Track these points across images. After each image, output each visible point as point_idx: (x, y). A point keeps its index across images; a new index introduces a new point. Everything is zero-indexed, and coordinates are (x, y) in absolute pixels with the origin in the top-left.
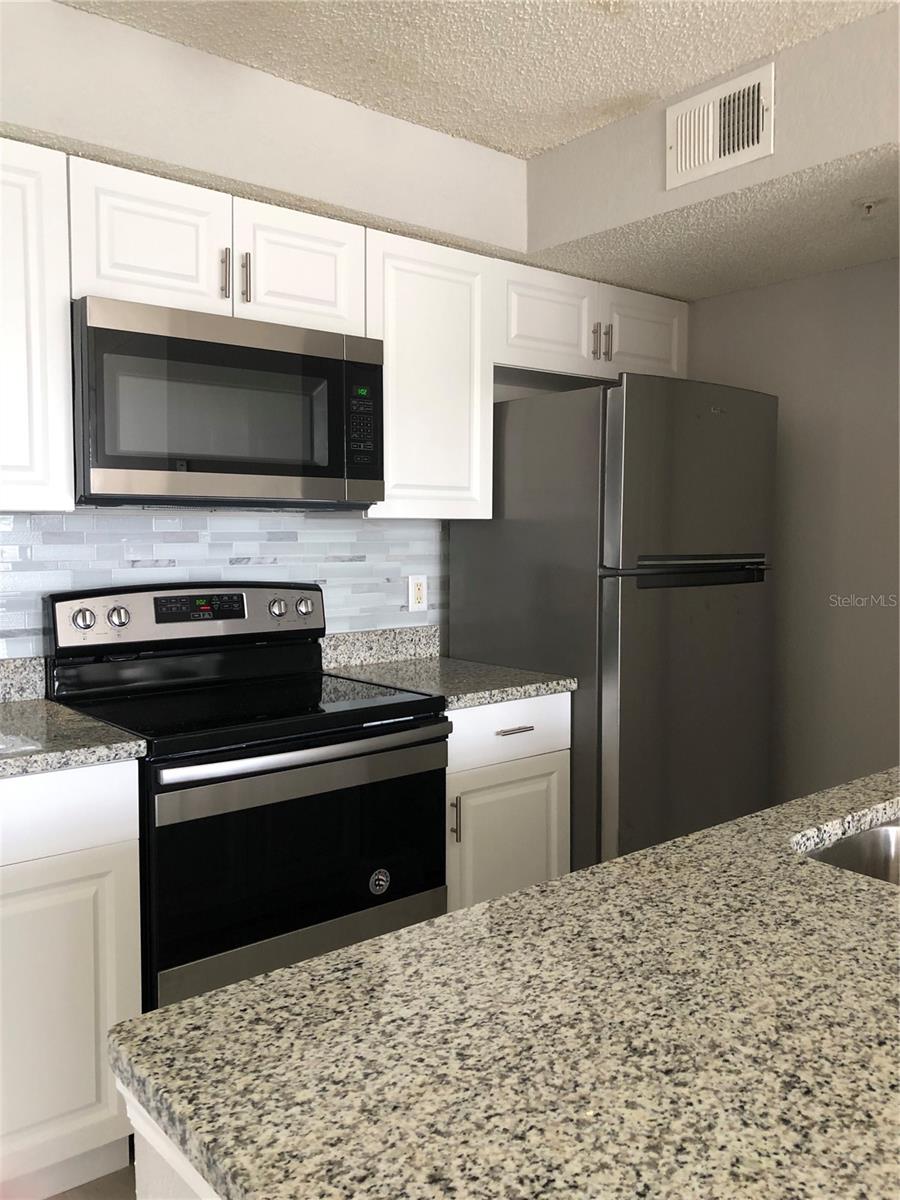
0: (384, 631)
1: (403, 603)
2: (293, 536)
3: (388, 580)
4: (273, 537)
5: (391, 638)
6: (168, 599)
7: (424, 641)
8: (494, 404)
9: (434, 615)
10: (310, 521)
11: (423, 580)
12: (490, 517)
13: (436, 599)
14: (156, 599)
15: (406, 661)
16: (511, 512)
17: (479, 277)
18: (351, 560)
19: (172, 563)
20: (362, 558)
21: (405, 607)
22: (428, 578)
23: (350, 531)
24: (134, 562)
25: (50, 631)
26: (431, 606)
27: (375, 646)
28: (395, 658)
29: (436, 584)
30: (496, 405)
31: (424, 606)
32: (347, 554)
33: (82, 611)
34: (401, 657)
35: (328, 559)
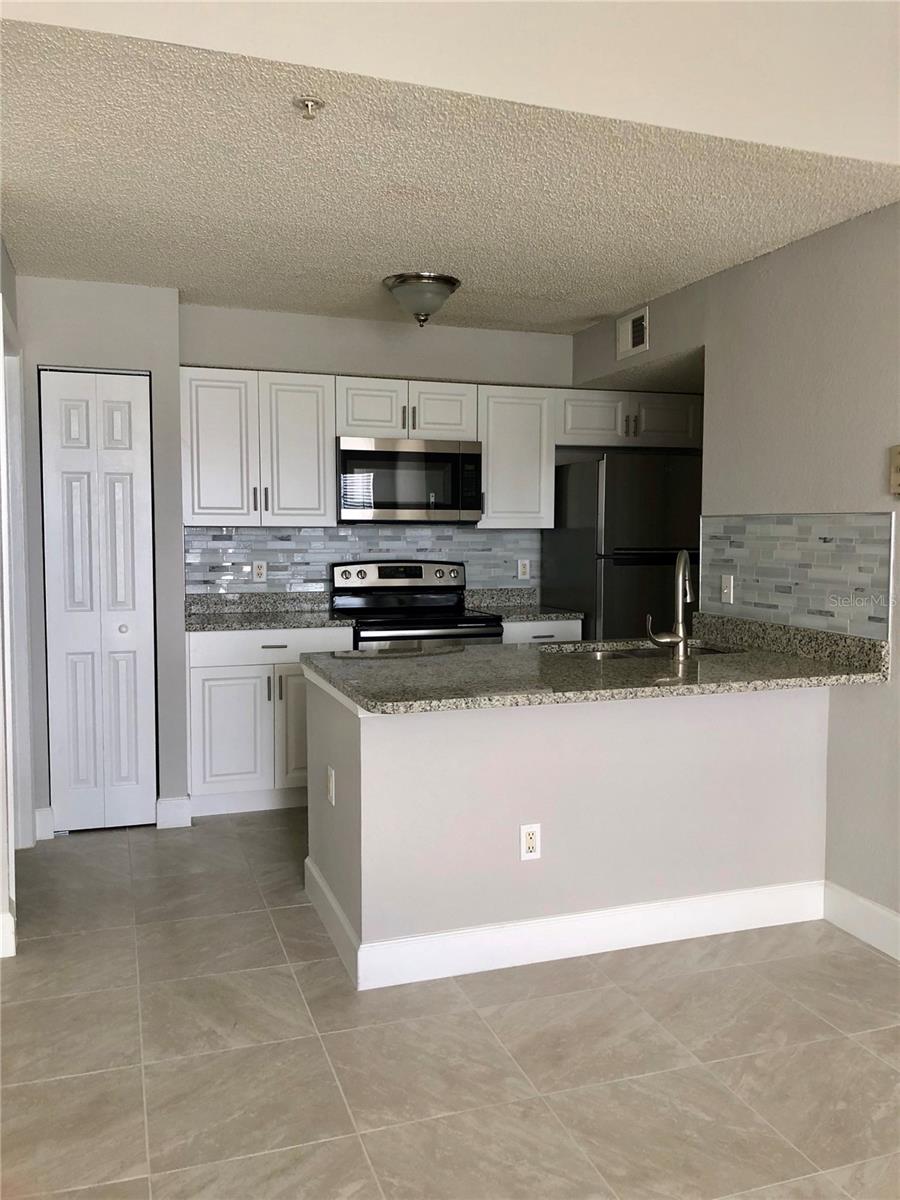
0: (501, 589)
1: (514, 574)
2: (450, 538)
3: (505, 562)
4: (439, 538)
5: (506, 593)
6: (386, 567)
7: (526, 596)
8: (556, 467)
9: (536, 582)
11: (527, 562)
12: (551, 526)
13: (536, 573)
14: (379, 568)
15: (515, 606)
18: (483, 550)
19: (388, 550)
20: (490, 550)
21: (517, 577)
22: (531, 561)
24: (369, 549)
25: (332, 580)
26: (532, 577)
27: (496, 597)
28: (507, 604)
29: (537, 565)
31: (527, 577)
32: (480, 547)
33: (345, 572)
34: (511, 604)
35: (469, 550)
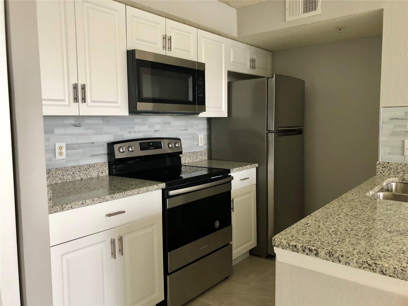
0: (194, 152)
1: (197, 144)
2: (169, 123)
3: (194, 136)
4: (165, 123)
5: (195, 154)
6: (143, 143)
7: (203, 155)
8: (228, 82)
9: (206, 147)
10: (174, 118)
11: (202, 136)
12: (227, 116)
13: (206, 142)
14: (140, 143)
15: (199, 161)
16: (234, 115)
17: (224, 44)
18: (184, 130)
19: (140, 132)
20: (187, 130)
21: (198, 145)
22: (203, 136)
23: (184, 121)
24: (130, 132)
26: (204, 144)
27: (191, 157)
28: (196, 160)
29: (206, 137)
30: (228, 83)
31: (203, 144)
32: (183, 128)
33: (122, 147)
34: (198, 160)
35: (178, 130)
